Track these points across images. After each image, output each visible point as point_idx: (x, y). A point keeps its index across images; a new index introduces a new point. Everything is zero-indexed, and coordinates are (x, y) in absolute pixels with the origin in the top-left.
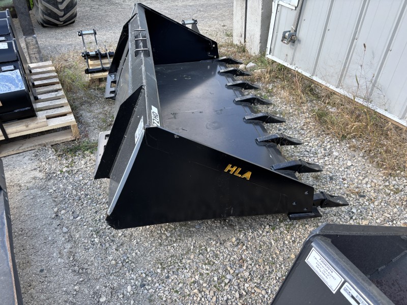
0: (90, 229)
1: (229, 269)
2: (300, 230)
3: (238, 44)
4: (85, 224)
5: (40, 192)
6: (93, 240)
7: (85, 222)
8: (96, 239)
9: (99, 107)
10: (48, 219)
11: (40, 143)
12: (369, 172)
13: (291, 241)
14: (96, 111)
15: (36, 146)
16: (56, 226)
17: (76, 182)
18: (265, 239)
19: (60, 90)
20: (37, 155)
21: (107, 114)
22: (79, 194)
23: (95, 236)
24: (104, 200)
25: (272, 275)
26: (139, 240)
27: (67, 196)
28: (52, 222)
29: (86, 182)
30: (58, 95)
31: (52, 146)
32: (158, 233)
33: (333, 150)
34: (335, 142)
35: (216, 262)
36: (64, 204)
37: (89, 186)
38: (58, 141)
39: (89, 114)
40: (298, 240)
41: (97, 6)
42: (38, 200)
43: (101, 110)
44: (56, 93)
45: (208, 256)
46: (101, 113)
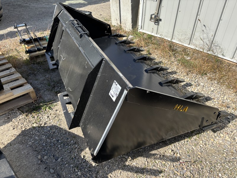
0: (72, 166)
1: (176, 172)
2: (205, 136)
3: (116, 25)
4: (65, 163)
5: (21, 146)
6: (76, 174)
7: (65, 162)
8: (78, 173)
9: (42, 76)
10: (35, 166)
11: (9, 108)
12: (225, 92)
13: (204, 144)
14: (41, 79)
15: (6, 111)
16: (44, 170)
17: (47, 133)
18: (188, 146)
19: (11, 67)
20: (9, 117)
21: (49, 79)
22: (52, 141)
23: (77, 171)
24: (72, 142)
25: (204, 170)
26: (108, 166)
27: (44, 144)
28: (40, 167)
29: (54, 131)
30: (12, 71)
31: (18, 109)
32: (119, 158)
33: (200, 82)
34: (199, 77)
35: (166, 170)
36: (44, 151)
37: (57, 134)
38: (21, 105)
39: (37, 81)
40: (207, 142)
41: (13, 9)
42: (23, 152)
43: (44, 78)
44: (9, 70)
45: (159, 166)
46: (44, 80)
